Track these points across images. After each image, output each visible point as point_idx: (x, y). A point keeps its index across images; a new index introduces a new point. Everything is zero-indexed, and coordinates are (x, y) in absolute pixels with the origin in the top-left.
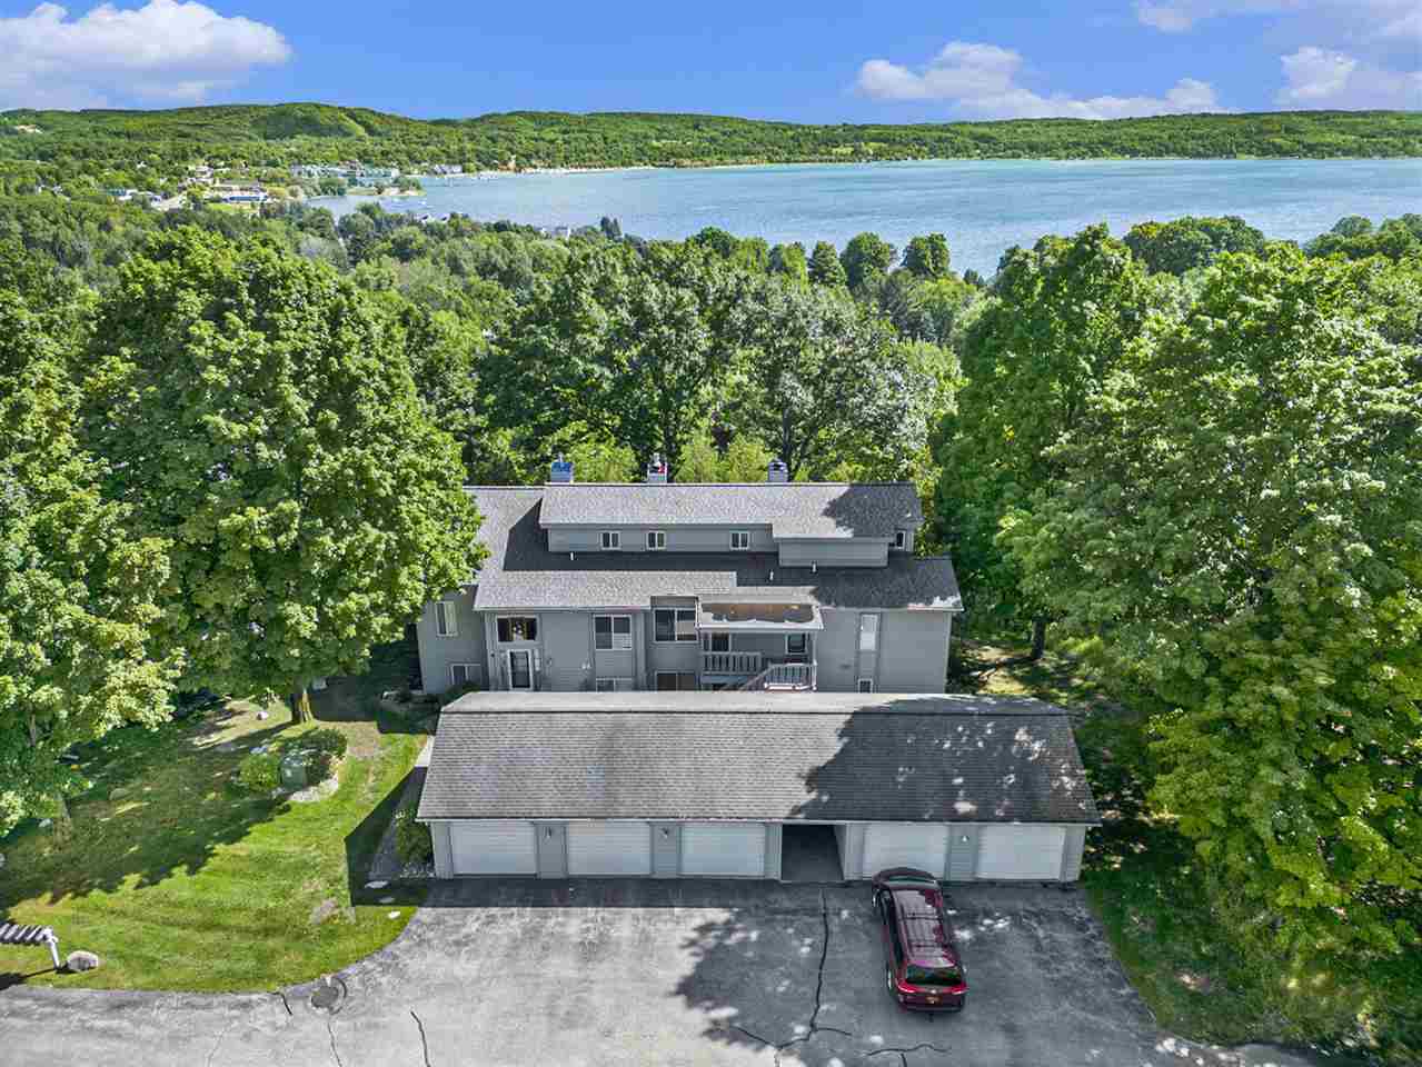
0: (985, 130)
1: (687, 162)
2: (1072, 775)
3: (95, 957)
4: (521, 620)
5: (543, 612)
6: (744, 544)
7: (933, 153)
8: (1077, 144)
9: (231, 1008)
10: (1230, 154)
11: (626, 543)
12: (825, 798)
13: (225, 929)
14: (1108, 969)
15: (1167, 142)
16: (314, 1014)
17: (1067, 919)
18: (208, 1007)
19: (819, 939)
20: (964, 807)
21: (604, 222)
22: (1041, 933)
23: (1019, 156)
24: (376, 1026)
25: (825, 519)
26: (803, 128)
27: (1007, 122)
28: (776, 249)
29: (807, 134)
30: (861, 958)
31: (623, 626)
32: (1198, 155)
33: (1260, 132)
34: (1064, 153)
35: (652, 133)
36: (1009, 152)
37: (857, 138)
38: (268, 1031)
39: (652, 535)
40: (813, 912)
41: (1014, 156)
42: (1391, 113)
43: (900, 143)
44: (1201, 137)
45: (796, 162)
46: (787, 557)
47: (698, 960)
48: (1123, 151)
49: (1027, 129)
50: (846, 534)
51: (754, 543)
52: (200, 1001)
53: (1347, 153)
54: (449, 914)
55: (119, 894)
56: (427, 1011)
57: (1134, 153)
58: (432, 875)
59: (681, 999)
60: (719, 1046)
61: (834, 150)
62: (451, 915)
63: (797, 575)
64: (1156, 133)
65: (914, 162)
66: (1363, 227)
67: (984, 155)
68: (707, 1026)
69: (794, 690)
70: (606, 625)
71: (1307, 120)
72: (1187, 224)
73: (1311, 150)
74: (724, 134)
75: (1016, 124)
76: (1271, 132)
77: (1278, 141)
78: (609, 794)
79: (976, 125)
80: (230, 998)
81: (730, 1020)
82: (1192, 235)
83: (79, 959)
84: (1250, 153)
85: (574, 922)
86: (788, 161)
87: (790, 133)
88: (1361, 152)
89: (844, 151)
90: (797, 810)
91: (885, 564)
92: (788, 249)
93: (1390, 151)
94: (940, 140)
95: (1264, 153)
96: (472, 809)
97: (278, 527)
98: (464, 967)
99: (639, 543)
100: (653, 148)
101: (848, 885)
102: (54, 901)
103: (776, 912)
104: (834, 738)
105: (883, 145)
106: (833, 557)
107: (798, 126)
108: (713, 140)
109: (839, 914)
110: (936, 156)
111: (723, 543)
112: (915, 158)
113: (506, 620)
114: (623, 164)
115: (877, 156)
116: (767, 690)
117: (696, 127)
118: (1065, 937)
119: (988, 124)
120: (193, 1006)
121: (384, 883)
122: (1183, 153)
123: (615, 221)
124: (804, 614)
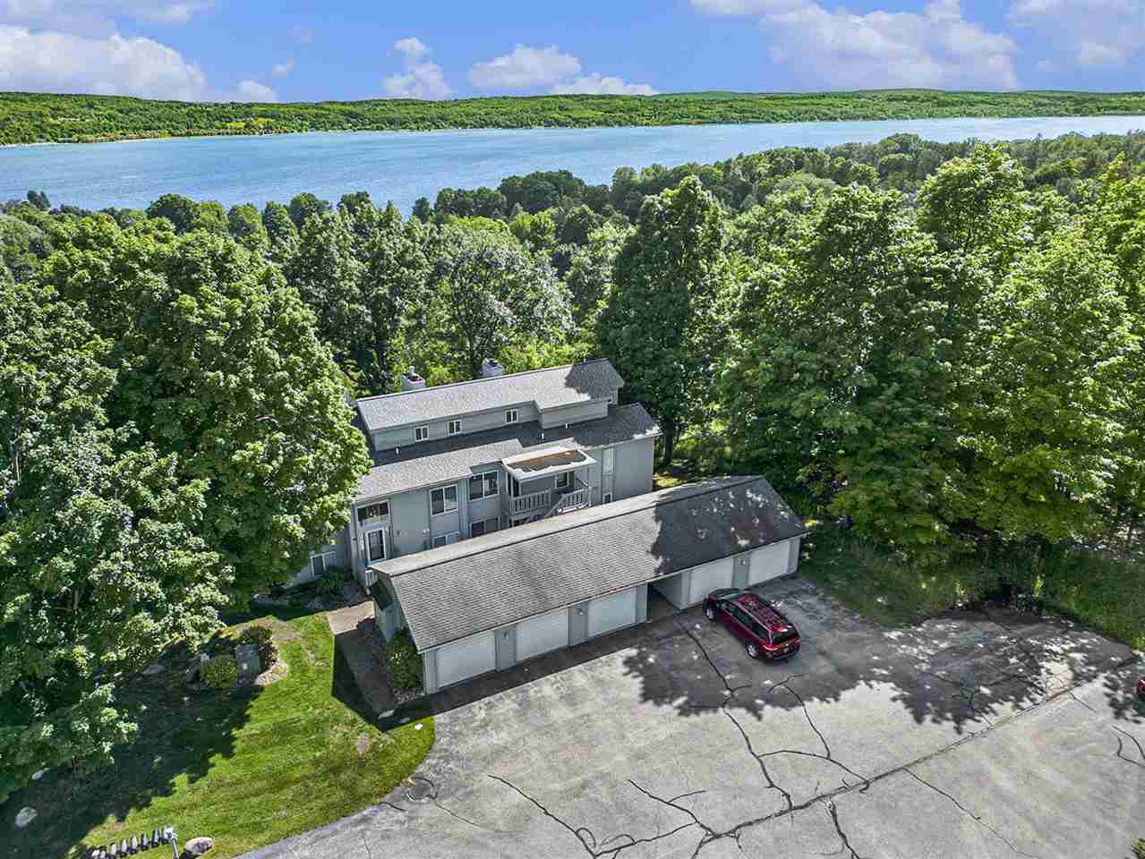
0: (351, 108)
1: (89, 137)
2: (784, 510)
3: (208, 839)
4: (375, 506)
5: (389, 497)
6: (515, 419)
7: (313, 126)
8: (423, 119)
9: (356, 826)
10: (528, 126)
11: (433, 434)
12: (668, 559)
13: (297, 781)
14: (842, 608)
15: (485, 117)
16: (420, 804)
17: (806, 592)
18: (336, 832)
19: (695, 645)
20: (743, 543)
21: (31, 196)
22: (799, 602)
23: (382, 129)
24: (472, 792)
25: (568, 389)
26: (195, 106)
27: (367, 102)
28: (233, 210)
29: (202, 112)
30: (725, 645)
31: (452, 494)
32: (508, 127)
33: (544, 110)
34: (413, 126)
35: (46, 111)
36: (375, 126)
37: (247, 114)
38: (397, 828)
39: (452, 425)
40: (678, 632)
41: (378, 128)
42: (617, 96)
43: (285, 118)
44: (506, 114)
45: (198, 135)
46: (546, 422)
47: (641, 679)
48: (456, 124)
49: (383, 107)
50: (586, 397)
51: (523, 416)
52: (326, 831)
53: (599, 124)
54: (460, 712)
55: (177, 794)
56: (500, 771)
57: (464, 125)
58: (423, 694)
59: (650, 703)
60: (693, 718)
61: (228, 125)
62: (462, 712)
63: (559, 433)
64: (475, 111)
65: (298, 134)
66: (631, 173)
67: (354, 127)
68: (677, 712)
69: (578, 509)
70: (438, 495)
71: (570, 101)
72: (537, 176)
73: (578, 122)
74: (121, 111)
75: (377, 103)
76: (550, 109)
77: (556, 116)
78: (540, 596)
79: (343, 104)
80: (345, 821)
81: (687, 702)
82: (542, 185)
83: (198, 845)
84: (540, 125)
85: (546, 688)
86: (189, 134)
87: (185, 111)
88: (606, 124)
89: (238, 125)
90: (657, 571)
91: (606, 415)
92: (245, 209)
93: (623, 121)
94: (317, 116)
95: (549, 125)
96: (454, 633)
97: (272, 455)
98: (498, 738)
99: (443, 432)
100: (53, 126)
101: (685, 611)
102: (122, 819)
103: (659, 639)
104: (654, 523)
105: (271, 120)
106: (578, 416)
107: (190, 104)
108: (110, 117)
109: (694, 629)
110: (318, 129)
111: (502, 420)
112: (299, 131)
113: (364, 509)
114: (24, 140)
115: (268, 129)
116: (561, 514)
117: (91, 106)
118: (812, 600)
119: (352, 103)
120: (324, 837)
121: (392, 712)
122: (497, 125)
123: (42, 194)
124: (576, 456)
